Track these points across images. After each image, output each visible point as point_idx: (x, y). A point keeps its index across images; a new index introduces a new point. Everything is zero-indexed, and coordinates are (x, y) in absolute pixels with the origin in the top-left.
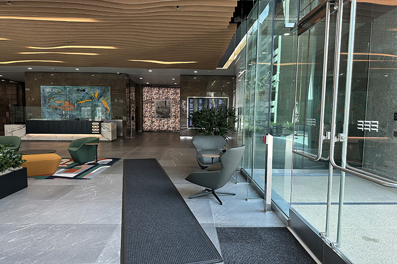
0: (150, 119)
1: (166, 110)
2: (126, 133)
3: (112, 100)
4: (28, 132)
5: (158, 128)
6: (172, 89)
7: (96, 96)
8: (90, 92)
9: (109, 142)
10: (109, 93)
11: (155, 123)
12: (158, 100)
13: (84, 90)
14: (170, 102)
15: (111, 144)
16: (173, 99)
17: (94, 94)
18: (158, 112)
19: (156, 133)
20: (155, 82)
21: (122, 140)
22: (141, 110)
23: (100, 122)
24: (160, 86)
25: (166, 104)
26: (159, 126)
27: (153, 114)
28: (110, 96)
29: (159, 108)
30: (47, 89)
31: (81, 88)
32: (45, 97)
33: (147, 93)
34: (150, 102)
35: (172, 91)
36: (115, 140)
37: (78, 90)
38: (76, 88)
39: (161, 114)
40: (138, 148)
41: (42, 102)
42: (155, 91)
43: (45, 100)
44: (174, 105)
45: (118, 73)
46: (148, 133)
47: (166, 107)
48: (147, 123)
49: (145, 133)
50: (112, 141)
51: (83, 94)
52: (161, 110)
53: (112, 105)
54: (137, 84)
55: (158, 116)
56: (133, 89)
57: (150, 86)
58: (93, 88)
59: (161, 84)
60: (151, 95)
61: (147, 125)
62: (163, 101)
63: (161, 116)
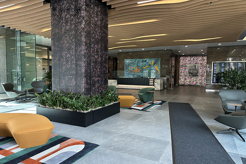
0: (183, 77)
1: (195, 71)
2: (168, 86)
3: (161, 66)
4: (118, 84)
7: (152, 64)
8: (149, 62)
9: (158, 91)
10: (159, 62)
11: (187, 80)
12: (190, 65)
13: (146, 61)
14: (198, 66)
15: (159, 92)
16: (201, 64)
17: (151, 62)
18: (189, 73)
19: (188, 87)
20: (189, 53)
21: (166, 90)
22: (178, 71)
23: (154, 79)
24: (191, 56)
25: (195, 67)
26: (190, 82)
27: (186, 74)
28: (160, 64)
29: (190, 70)
30: (127, 61)
31: (144, 60)
32: (126, 65)
33: (182, 61)
34: (184, 66)
35: (200, 58)
36: (162, 90)
37: (143, 61)
38: (141, 60)
39: (192, 74)
40: (176, 96)
41: (125, 68)
42: (188, 58)
43: (126, 67)
44: (201, 67)
45: (166, 50)
46: (182, 86)
47: (195, 69)
49: (180, 86)
50: (160, 90)
51: (145, 63)
52: (192, 71)
53: (161, 69)
54: (176, 56)
55: (190, 76)
56: (173, 59)
57: (185, 56)
58: (151, 59)
59: (192, 54)
60: (185, 61)
61: (182, 81)
62: (193, 66)
63: (192, 75)
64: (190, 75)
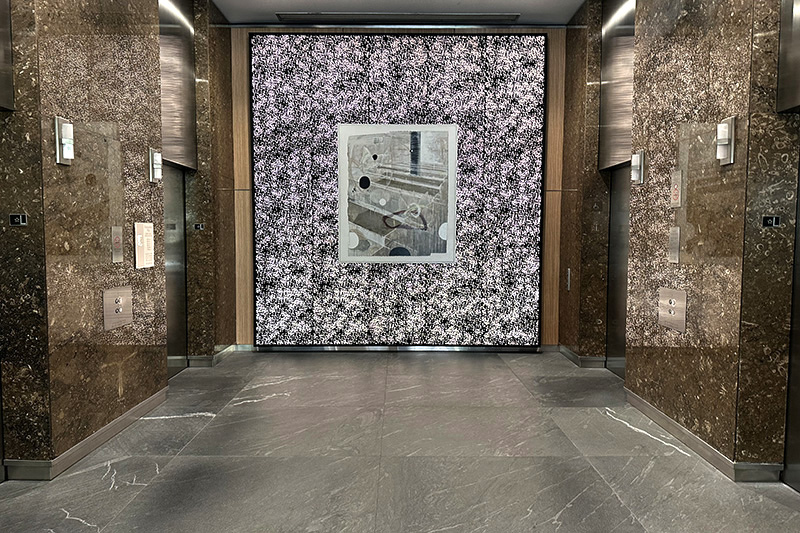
0: (302, 261)
1: (418, 202)
5: (358, 327)
6: (459, 49)
11: (341, 295)
14: (442, 139)
18: (361, 218)
25: (415, 158)
26: (368, 311)
27: (324, 228)
29: (365, 183)
34: (306, 143)
35: (461, 59)
39: (384, 225)
42: (340, 54)
44: (473, 159)
47: (416, 180)
48: (284, 294)
52: (379, 200)
55: (364, 246)
60: (311, 90)
62: (397, 138)
63: (380, 241)
64: (368, 235)
